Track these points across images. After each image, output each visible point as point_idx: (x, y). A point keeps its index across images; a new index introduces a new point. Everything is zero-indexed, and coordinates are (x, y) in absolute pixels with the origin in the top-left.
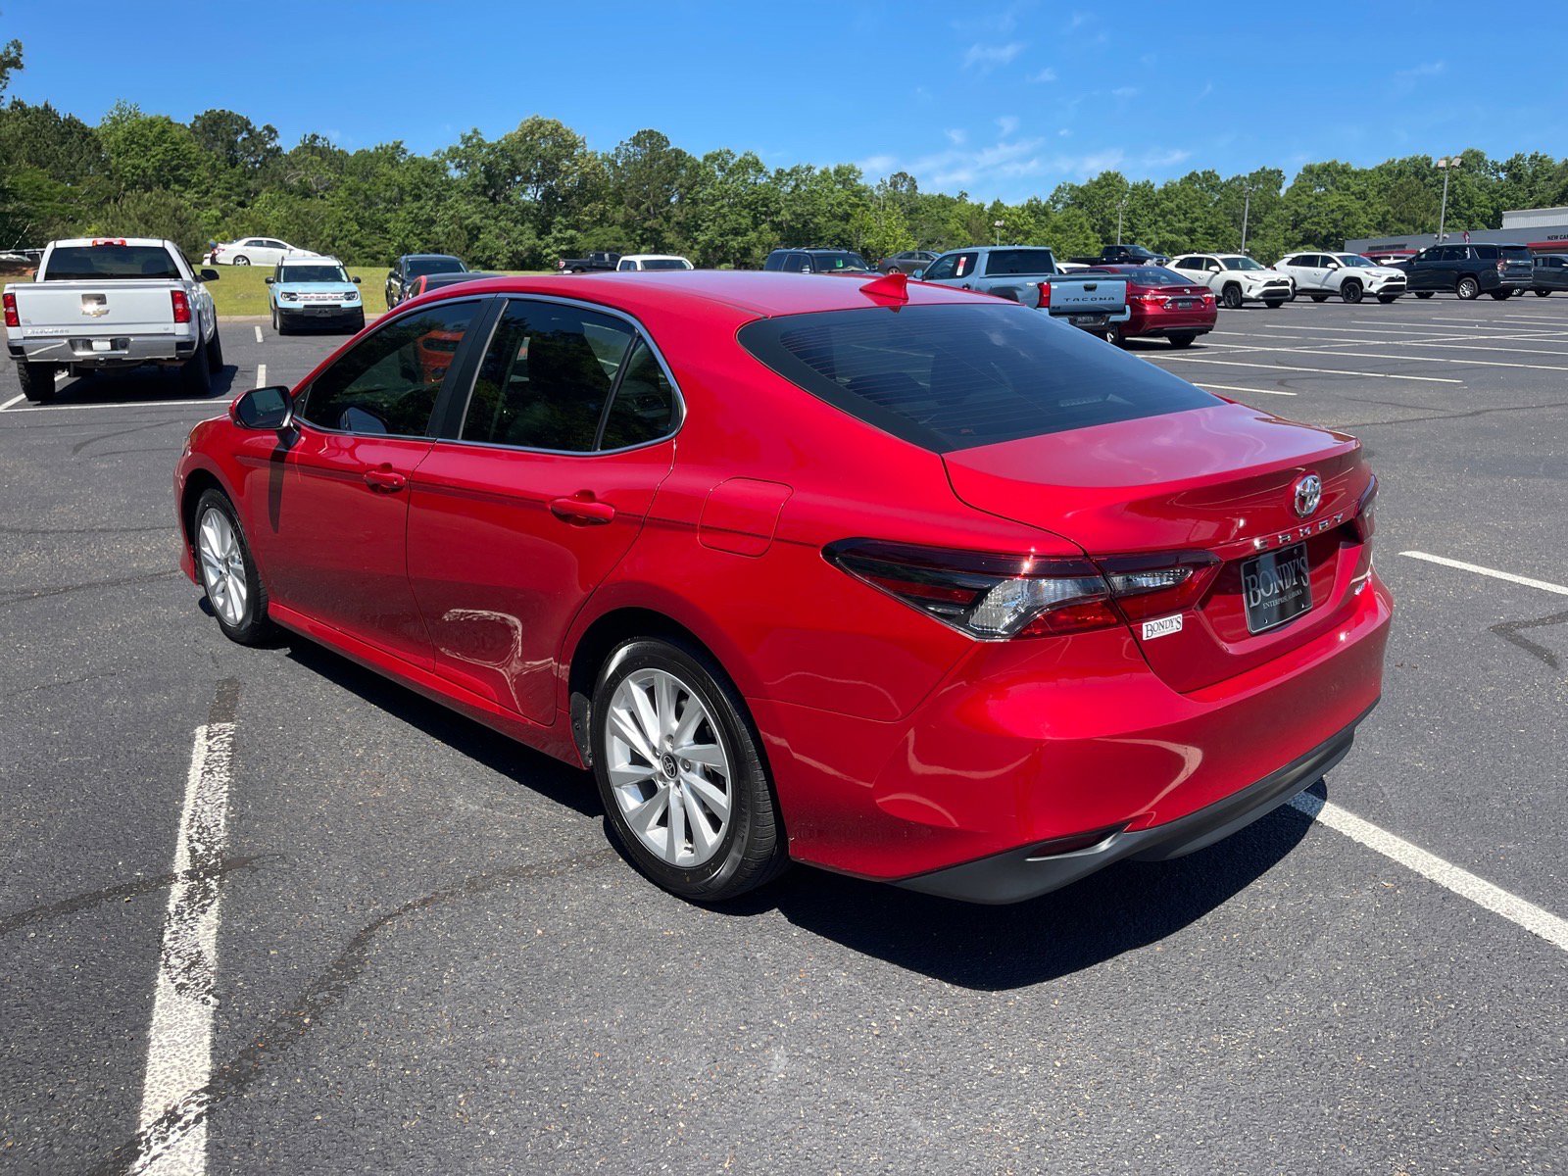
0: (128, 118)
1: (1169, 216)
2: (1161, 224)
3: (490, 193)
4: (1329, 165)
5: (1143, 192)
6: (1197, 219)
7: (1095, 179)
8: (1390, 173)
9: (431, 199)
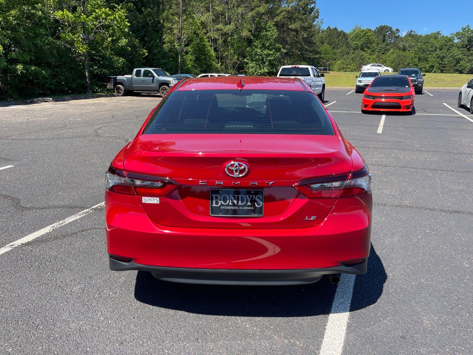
0: (358, 30)
3: (468, 47)
9: (445, 50)
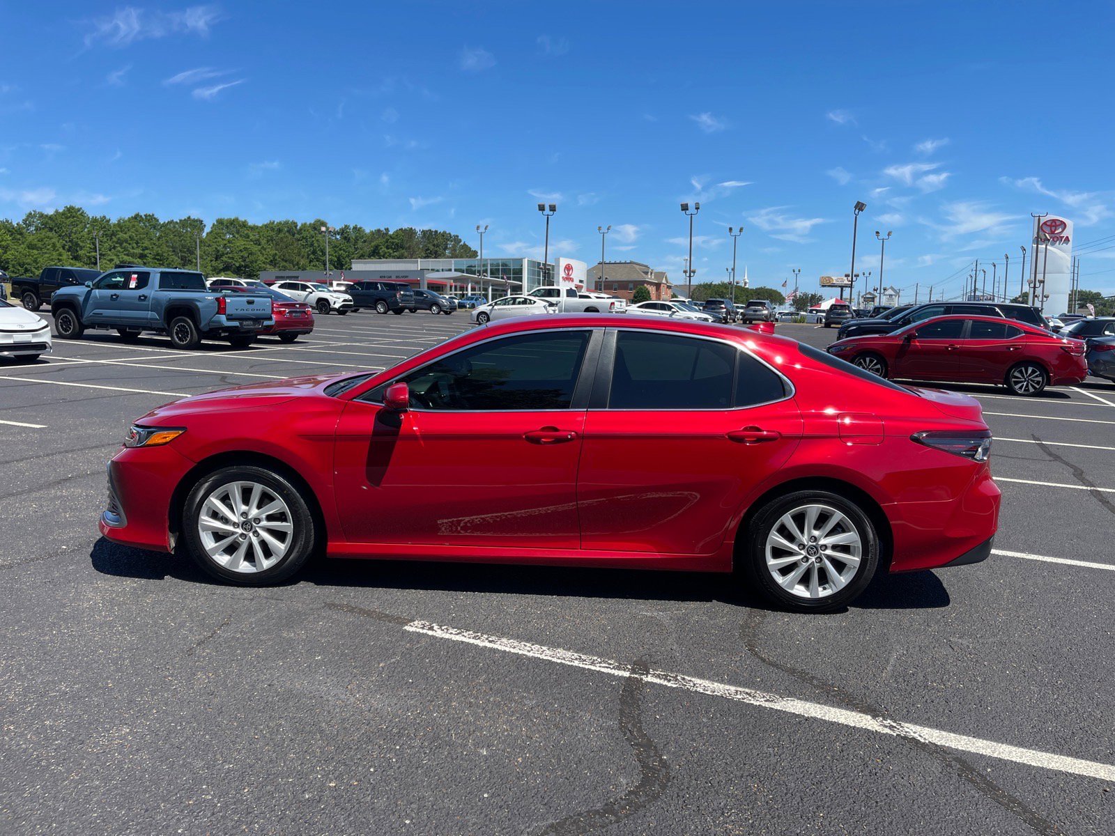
1: (125, 244)
2: (119, 248)
4: (233, 220)
5: (102, 224)
6: (146, 248)
7: (61, 211)
8: (273, 229)
